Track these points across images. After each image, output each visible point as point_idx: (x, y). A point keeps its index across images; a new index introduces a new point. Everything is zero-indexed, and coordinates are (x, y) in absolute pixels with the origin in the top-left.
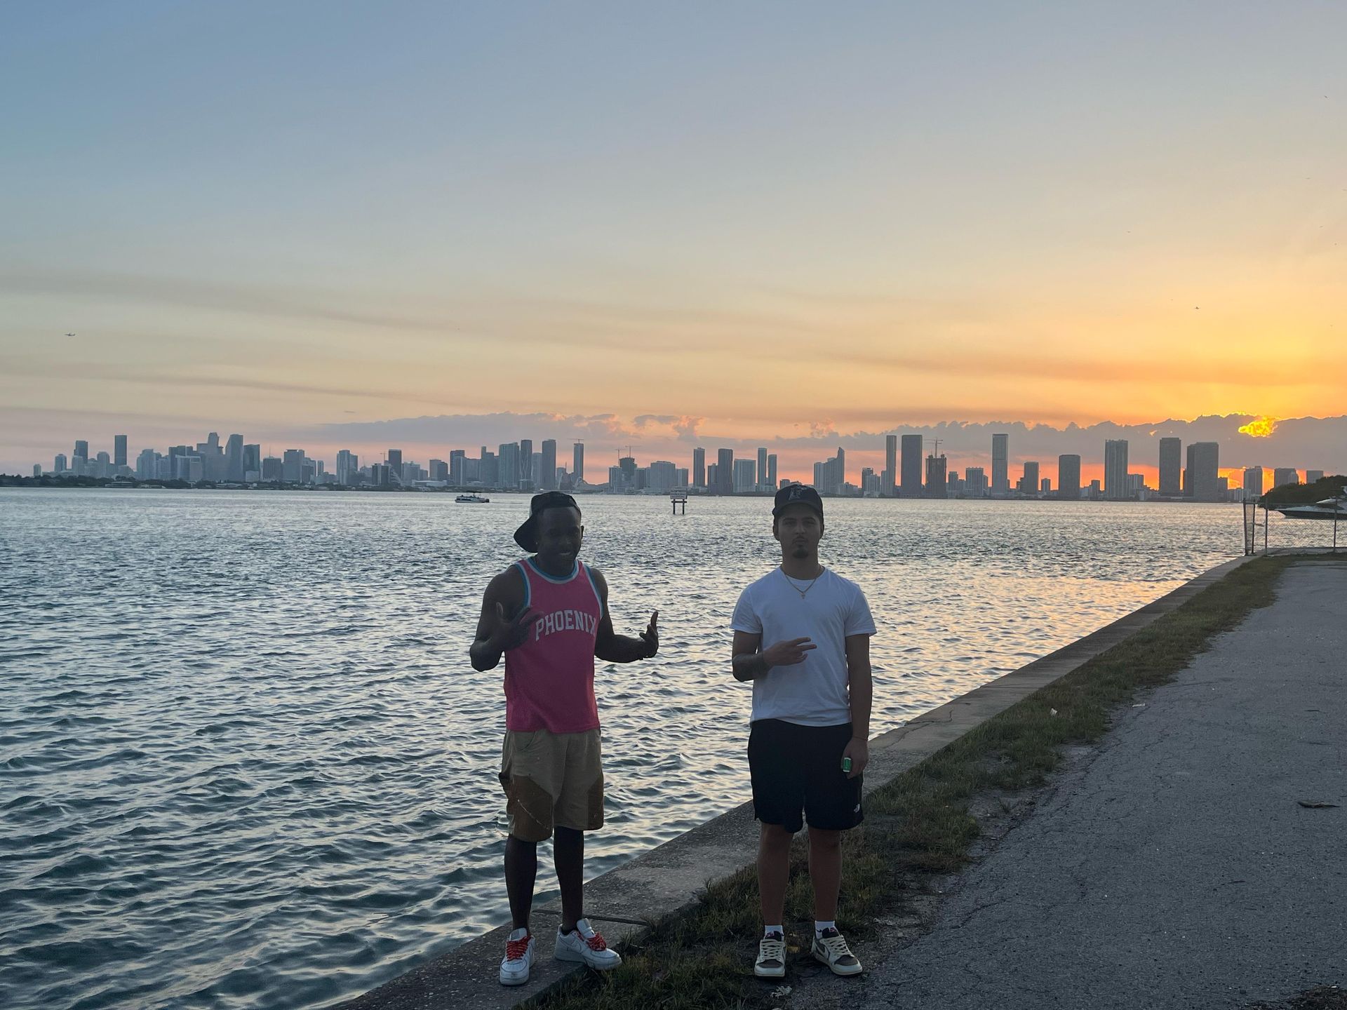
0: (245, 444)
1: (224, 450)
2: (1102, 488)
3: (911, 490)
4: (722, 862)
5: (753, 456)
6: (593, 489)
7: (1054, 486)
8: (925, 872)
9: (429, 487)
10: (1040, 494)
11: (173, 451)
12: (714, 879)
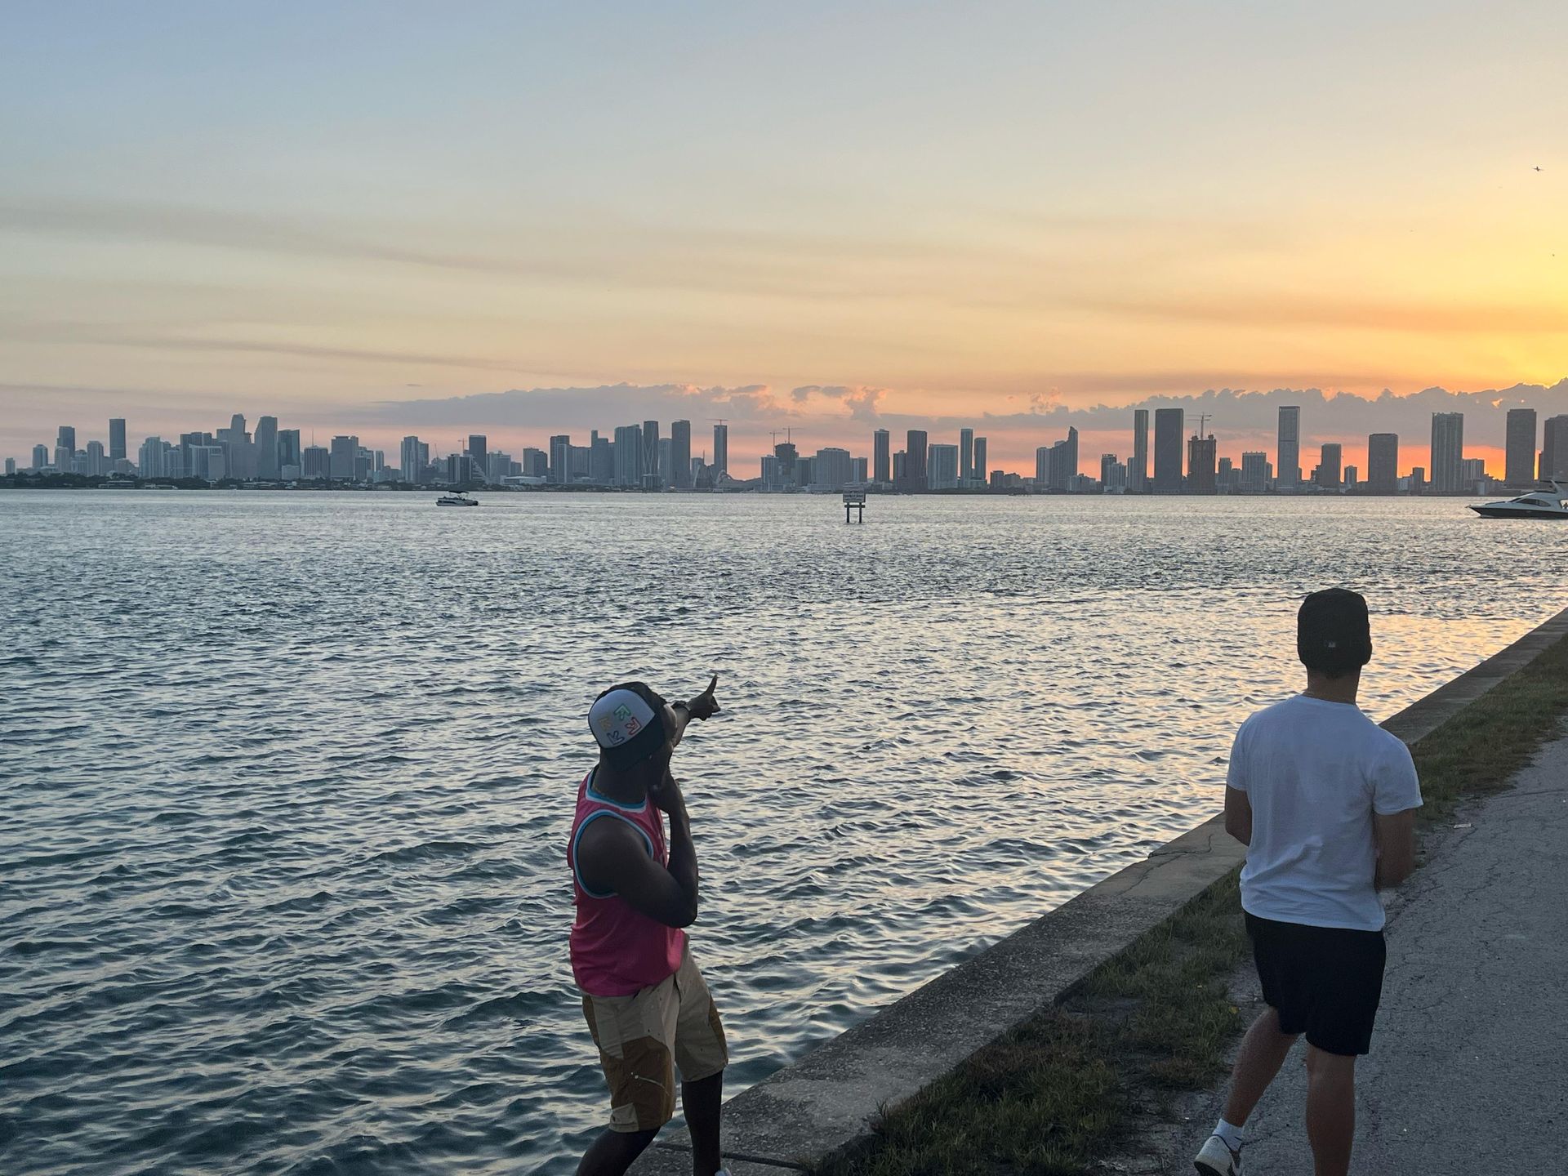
0: (280, 428)
1: (253, 438)
2: (1427, 479)
3: (1168, 483)
4: (902, 1072)
5: (955, 441)
6: (740, 486)
7: (1362, 476)
8: (1169, 1088)
9: (523, 484)
10: (1342, 487)
11: (186, 439)
12: (892, 1099)
